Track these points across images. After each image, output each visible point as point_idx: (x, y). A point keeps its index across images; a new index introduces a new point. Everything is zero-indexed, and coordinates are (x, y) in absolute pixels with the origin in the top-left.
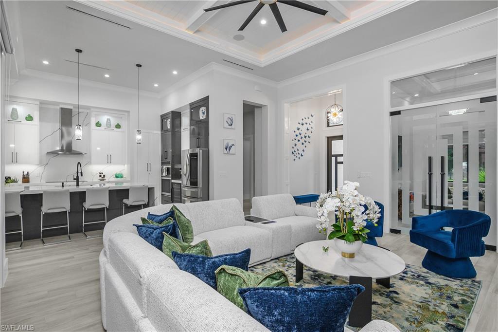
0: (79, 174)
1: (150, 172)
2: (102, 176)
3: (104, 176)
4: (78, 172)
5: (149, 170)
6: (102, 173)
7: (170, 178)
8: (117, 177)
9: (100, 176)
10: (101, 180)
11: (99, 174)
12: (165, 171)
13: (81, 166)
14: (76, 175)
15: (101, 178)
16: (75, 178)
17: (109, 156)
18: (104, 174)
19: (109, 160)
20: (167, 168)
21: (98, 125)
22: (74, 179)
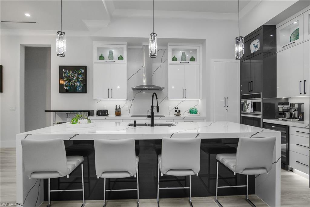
0: (155, 110)
1: (227, 108)
2: (178, 112)
3: (179, 111)
4: (152, 107)
5: (227, 105)
6: (178, 108)
7: (260, 117)
8: (191, 112)
9: (176, 111)
10: (177, 115)
11: (174, 109)
12: (250, 106)
13: (157, 98)
14: (150, 111)
15: (176, 113)
16: (150, 114)
17: (185, 91)
18: (179, 109)
19: (184, 94)
20: (254, 103)
21: (174, 59)
22: (149, 117)
